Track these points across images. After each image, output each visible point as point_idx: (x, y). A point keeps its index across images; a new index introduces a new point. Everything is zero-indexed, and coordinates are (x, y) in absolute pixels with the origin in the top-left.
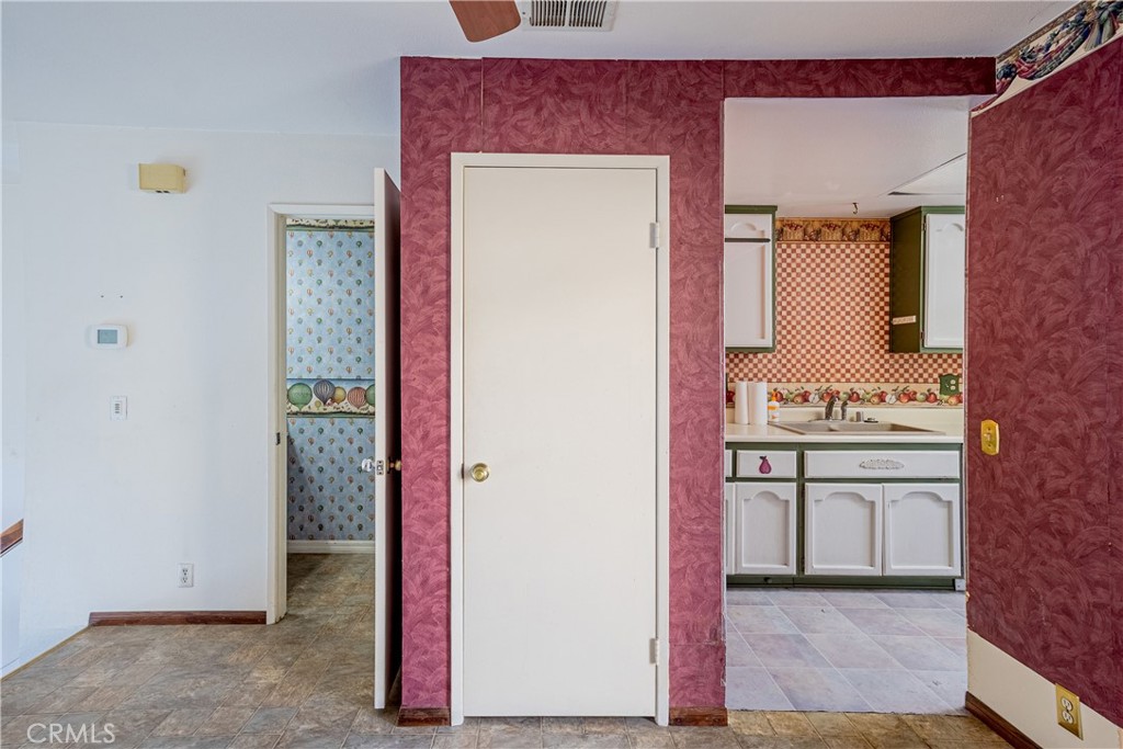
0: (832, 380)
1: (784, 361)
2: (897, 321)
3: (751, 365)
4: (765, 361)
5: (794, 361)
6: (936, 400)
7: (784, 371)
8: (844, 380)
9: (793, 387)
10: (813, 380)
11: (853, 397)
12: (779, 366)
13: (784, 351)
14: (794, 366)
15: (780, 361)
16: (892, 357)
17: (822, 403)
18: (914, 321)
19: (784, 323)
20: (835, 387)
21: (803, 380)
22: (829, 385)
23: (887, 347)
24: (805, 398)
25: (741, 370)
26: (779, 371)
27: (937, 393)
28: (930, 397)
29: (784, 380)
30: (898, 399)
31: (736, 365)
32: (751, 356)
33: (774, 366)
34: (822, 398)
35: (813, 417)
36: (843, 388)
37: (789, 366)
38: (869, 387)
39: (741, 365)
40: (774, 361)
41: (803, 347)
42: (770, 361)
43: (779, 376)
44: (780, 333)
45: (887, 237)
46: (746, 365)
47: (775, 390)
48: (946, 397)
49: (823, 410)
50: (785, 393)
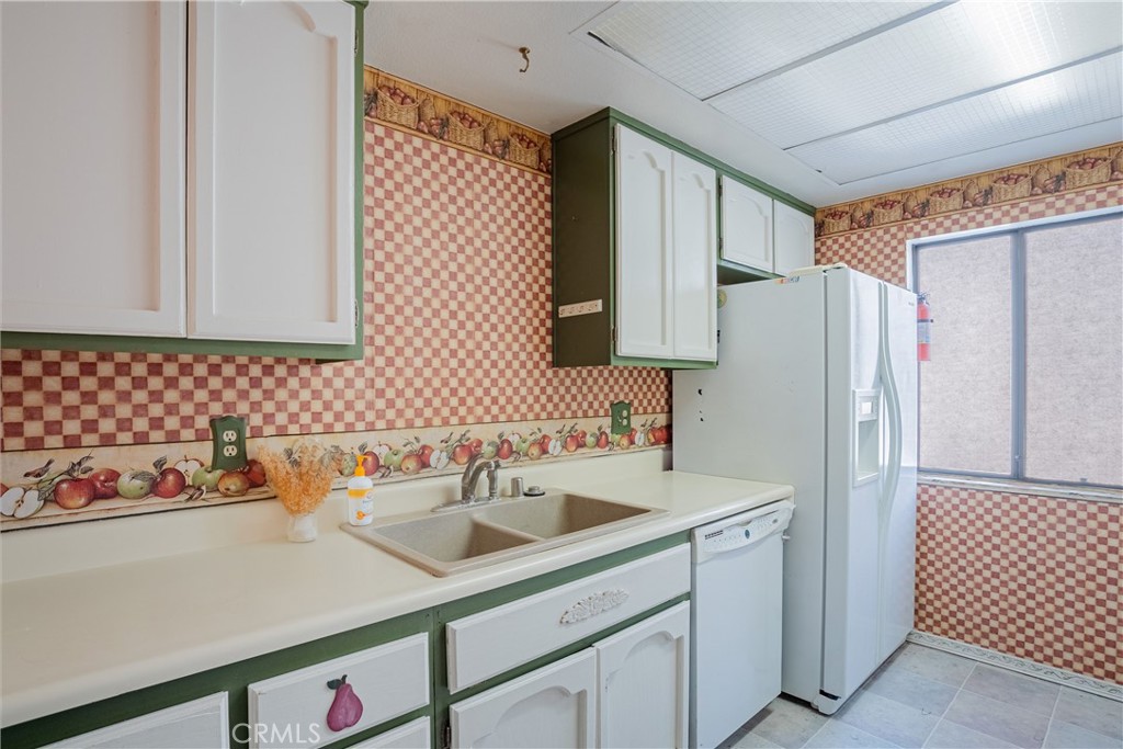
0: (470, 419)
1: (380, 383)
2: (567, 311)
3: (305, 395)
4: (339, 383)
5: (400, 383)
6: (608, 443)
7: (380, 404)
8: (488, 418)
9: (399, 439)
10: (437, 421)
11: (504, 449)
12: (370, 394)
13: (380, 362)
14: (400, 393)
15: (371, 383)
16: (556, 374)
17: (454, 467)
18: (600, 309)
19: (380, 298)
20: (475, 432)
21: (419, 422)
22: (463, 429)
23: (549, 357)
24: (422, 459)
25: (281, 407)
26: (370, 406)
27: (608, 431)
28: (601, 441)
29: (381, 424)
30: (564, 447)
31: (269, 395)
32: (305, 371)
33: (360, 395)
34: (453, 458)
35: (439, 500)
36: (486, 434)
37: (390, 393)
38: (526, 429)
39: (281, 394)
40: (360, 383)
41: (418, 352)
42: (349, 383)
43: (370, 416)
44: (371, 319)
45: (547, 166)
46: (294, 395)
47: (362, 448)
48: (617, 437)
49: (457, 481)
50: (382, 452)
